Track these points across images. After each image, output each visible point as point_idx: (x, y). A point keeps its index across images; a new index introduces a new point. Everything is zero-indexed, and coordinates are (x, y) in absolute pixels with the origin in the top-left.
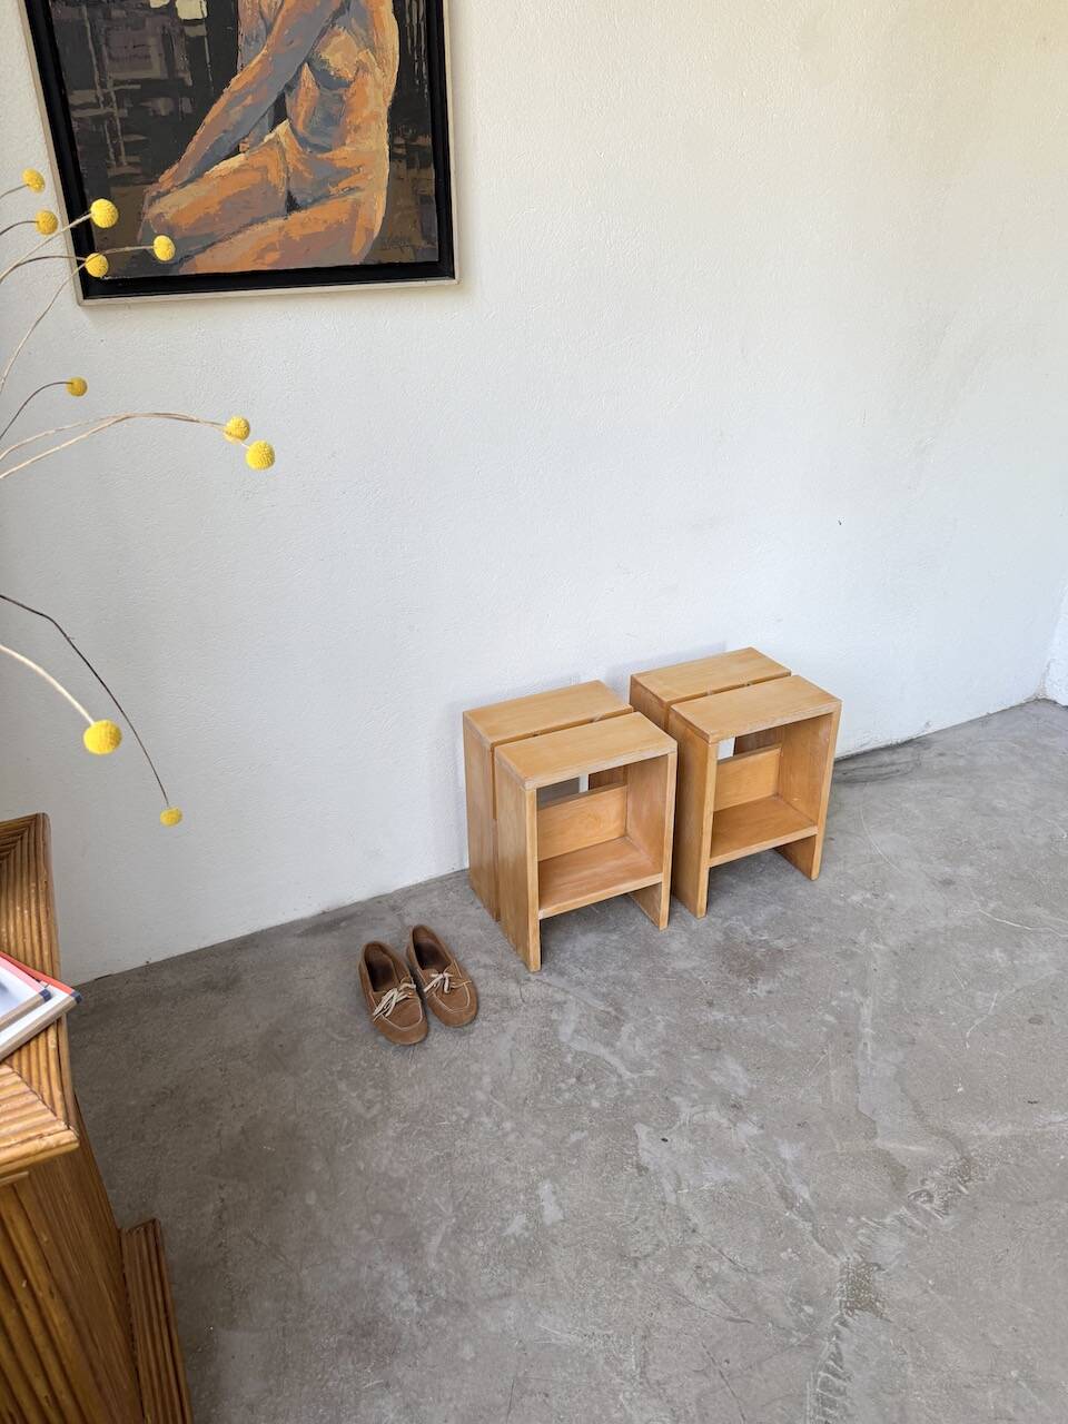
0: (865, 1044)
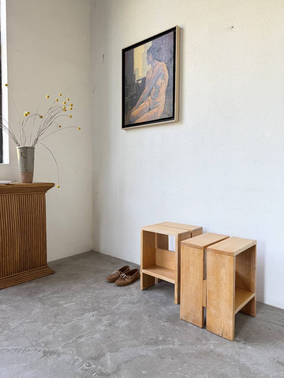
0: (153, 347)
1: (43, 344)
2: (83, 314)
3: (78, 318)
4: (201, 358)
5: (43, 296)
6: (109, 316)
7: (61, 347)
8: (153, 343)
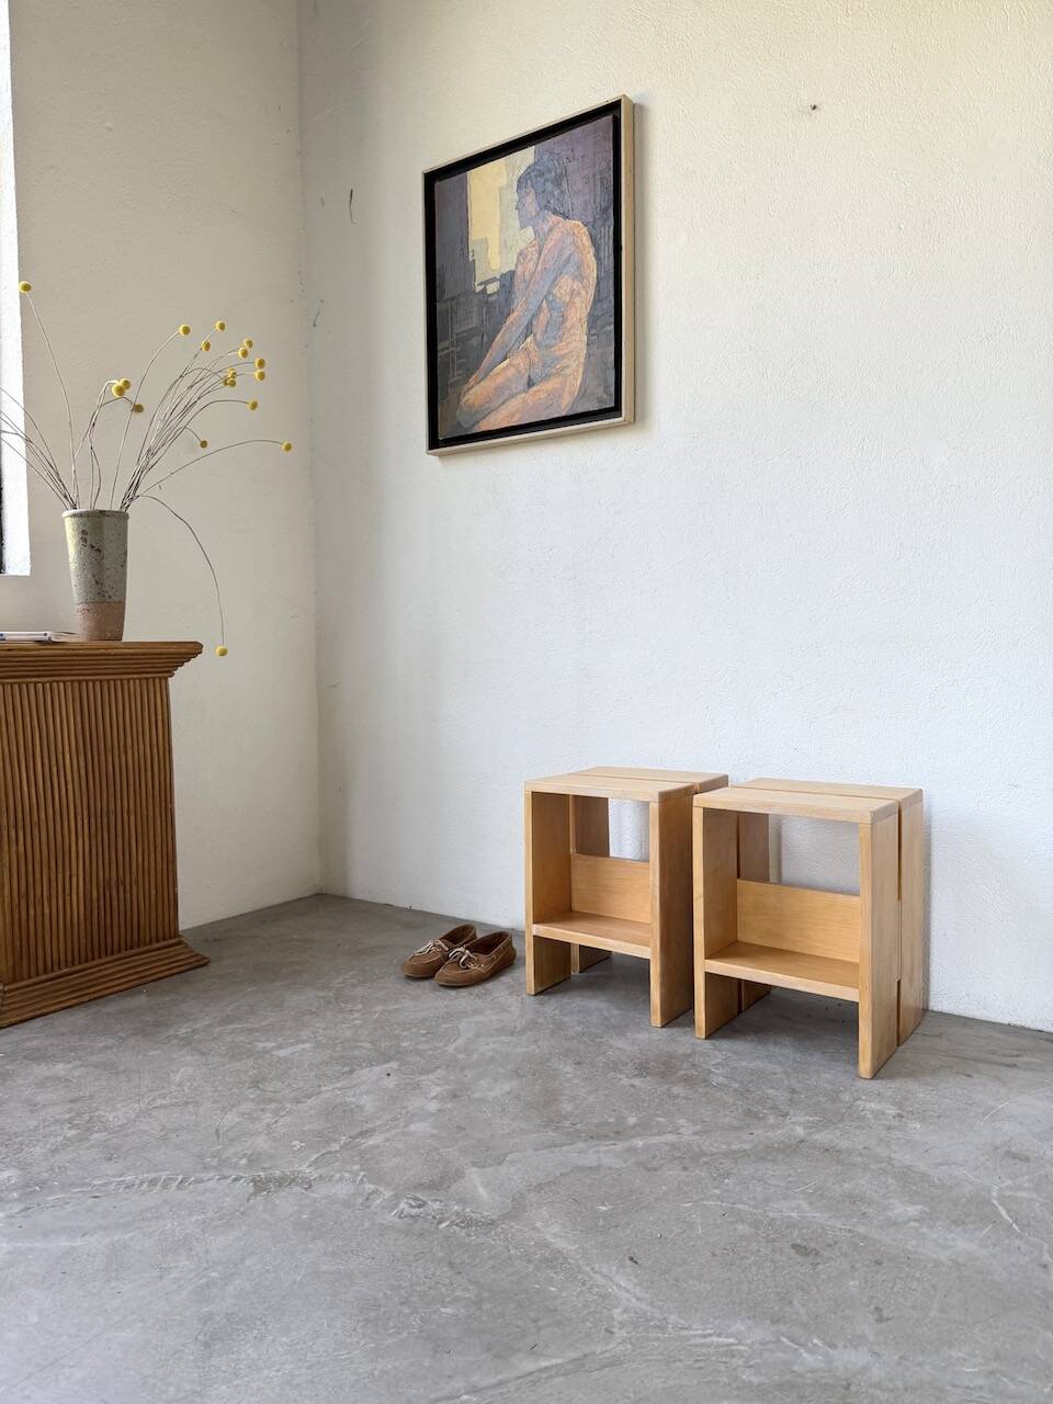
0: (614, 1144)
1: (244, 1161)
2: (351, 1072)
3: (338, 1085)
4: (774, 1161)
5: (189, 1030)
6: (441, 1072)
7: (308, 1164)
8: (612, 1135)
